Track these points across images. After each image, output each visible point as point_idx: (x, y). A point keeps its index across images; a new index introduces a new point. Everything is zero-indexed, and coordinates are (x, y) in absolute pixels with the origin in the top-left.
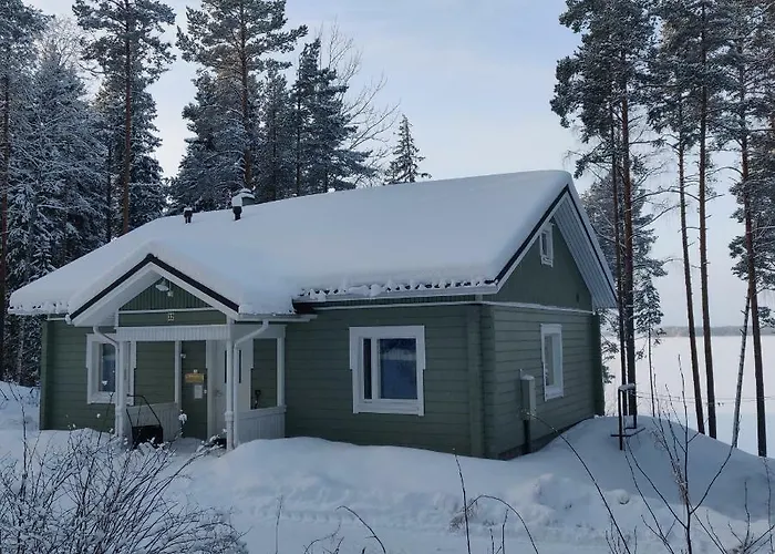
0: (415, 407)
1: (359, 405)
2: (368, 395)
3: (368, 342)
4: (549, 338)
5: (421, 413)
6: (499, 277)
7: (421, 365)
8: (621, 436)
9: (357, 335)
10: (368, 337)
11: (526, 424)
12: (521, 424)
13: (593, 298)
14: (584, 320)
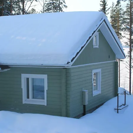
0: (44, 102)
1: (25, 101)
2: (28, 97)
3: (28, 79)
4: (96, 74)
5: (46, 105)
6: (72, 61)
7: (46, 88)
8: (118, 109)
9: (24, 76)
10: (28, 77)
11: (84, 106)
12: (82, 107)
13: (116, 55)
14: (112, 64)
